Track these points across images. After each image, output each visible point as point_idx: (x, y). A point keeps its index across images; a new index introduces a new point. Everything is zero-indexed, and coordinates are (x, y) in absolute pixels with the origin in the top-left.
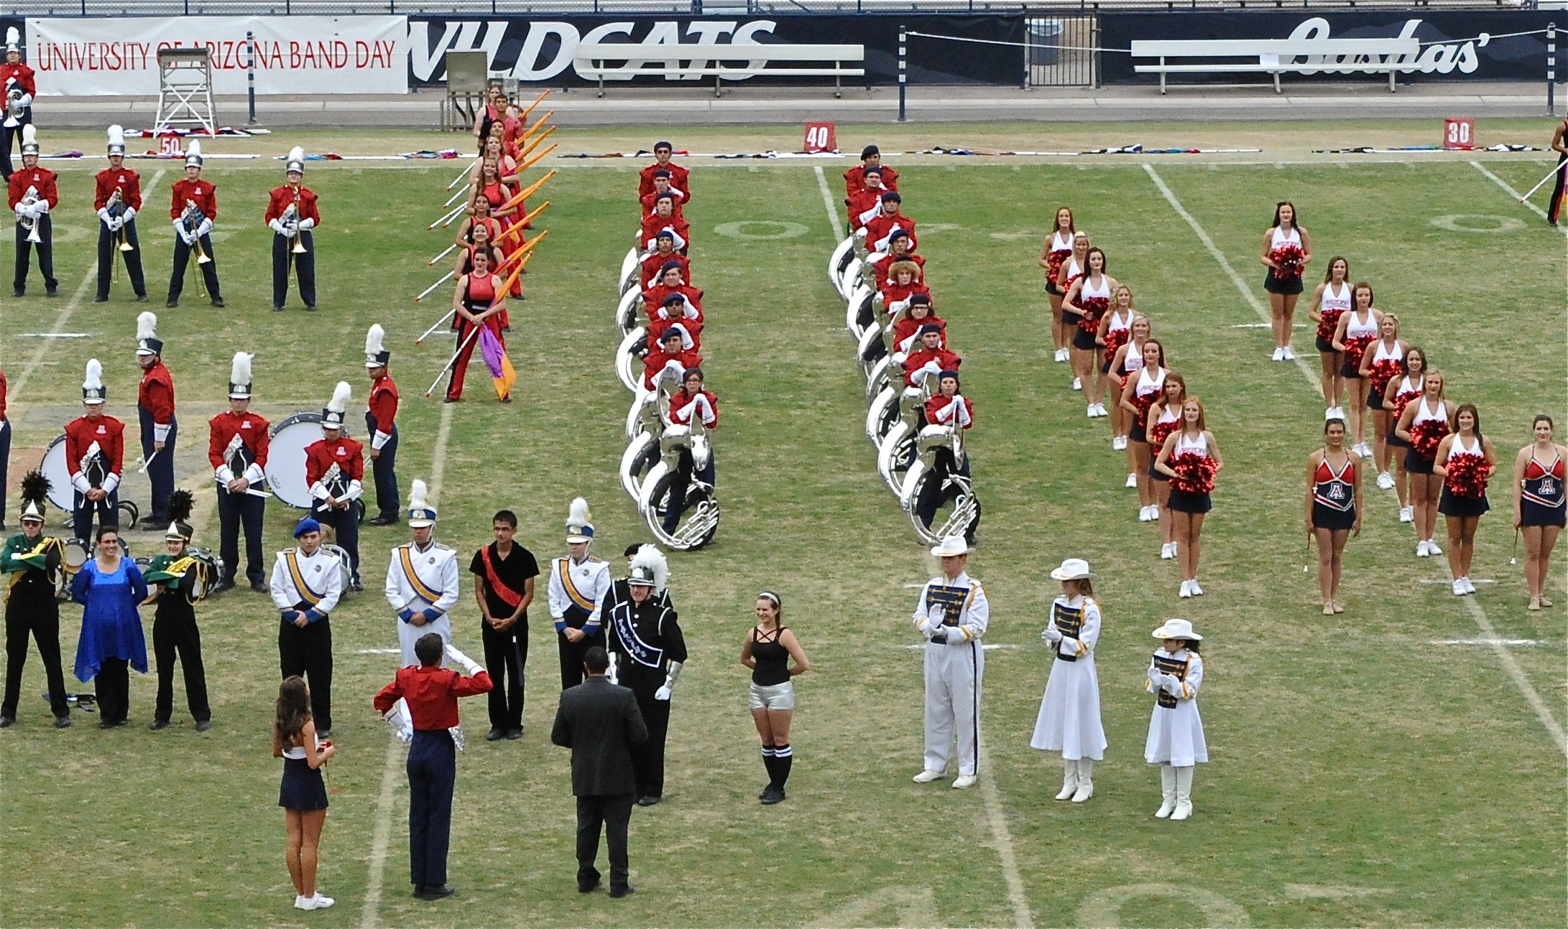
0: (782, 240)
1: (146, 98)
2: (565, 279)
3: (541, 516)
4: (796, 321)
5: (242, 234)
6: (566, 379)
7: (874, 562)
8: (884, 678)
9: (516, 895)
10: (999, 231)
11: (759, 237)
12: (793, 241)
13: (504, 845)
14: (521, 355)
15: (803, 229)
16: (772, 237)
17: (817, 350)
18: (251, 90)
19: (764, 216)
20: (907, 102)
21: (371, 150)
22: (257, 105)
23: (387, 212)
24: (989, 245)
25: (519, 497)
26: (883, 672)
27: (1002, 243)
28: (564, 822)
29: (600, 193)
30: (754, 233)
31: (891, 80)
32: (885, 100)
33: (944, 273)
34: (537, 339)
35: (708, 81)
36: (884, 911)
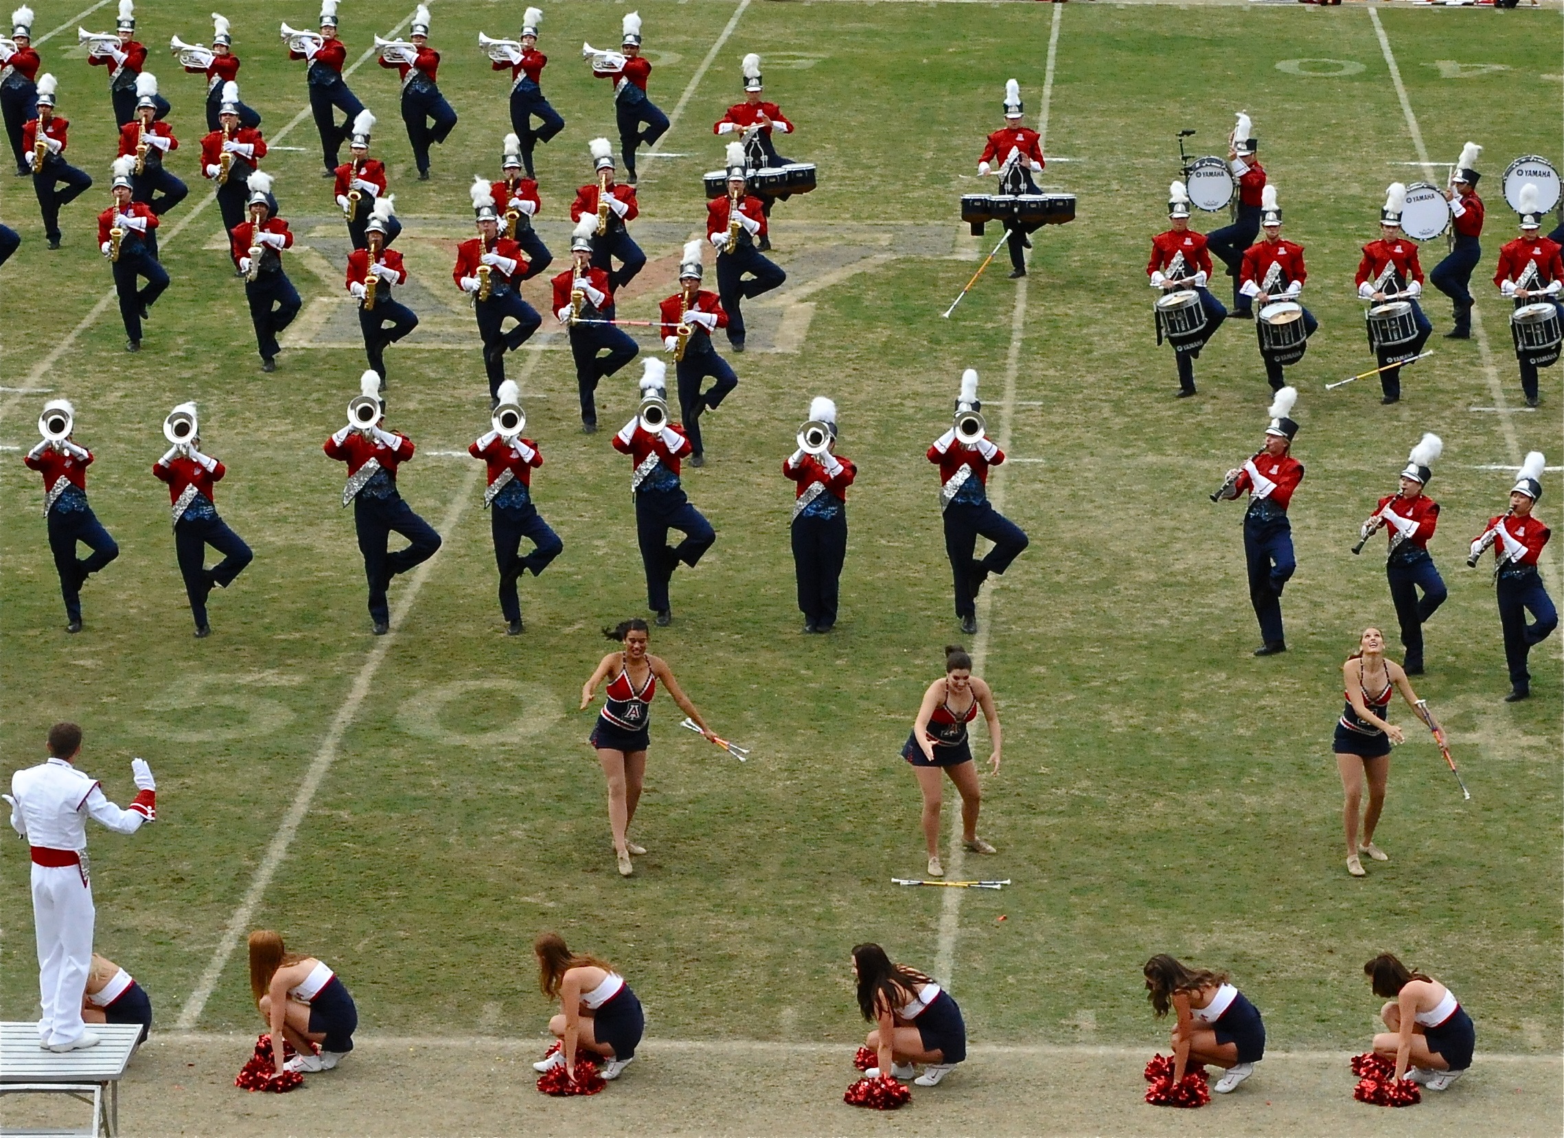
0: (1340, 78)
2: (1135, 111)
3: (1121, 334)
4: (1358, 155)
5: (825, 62)
6: (1141, 206)
7: (1441, 386)
9: (1109, 694)
10: (1549, 72)
11: (1319, 74)
12: (1352, 78)
13: (1099, 647)
14: (1098, 182)
15: (1361, 67)
16: (1331, 74)
17: (1377, 183)
19: (1321, 54)
23: (962, 44)
24: (1540, 86)
25: (1100, 316)
26: (1452, 490)
27: (1552, 85)
28: (1155, 625)
29: (1164, 29)
30: (1314, 69)
33: (1498, 111)
34: (1110, 166)
36: (1461, 716)
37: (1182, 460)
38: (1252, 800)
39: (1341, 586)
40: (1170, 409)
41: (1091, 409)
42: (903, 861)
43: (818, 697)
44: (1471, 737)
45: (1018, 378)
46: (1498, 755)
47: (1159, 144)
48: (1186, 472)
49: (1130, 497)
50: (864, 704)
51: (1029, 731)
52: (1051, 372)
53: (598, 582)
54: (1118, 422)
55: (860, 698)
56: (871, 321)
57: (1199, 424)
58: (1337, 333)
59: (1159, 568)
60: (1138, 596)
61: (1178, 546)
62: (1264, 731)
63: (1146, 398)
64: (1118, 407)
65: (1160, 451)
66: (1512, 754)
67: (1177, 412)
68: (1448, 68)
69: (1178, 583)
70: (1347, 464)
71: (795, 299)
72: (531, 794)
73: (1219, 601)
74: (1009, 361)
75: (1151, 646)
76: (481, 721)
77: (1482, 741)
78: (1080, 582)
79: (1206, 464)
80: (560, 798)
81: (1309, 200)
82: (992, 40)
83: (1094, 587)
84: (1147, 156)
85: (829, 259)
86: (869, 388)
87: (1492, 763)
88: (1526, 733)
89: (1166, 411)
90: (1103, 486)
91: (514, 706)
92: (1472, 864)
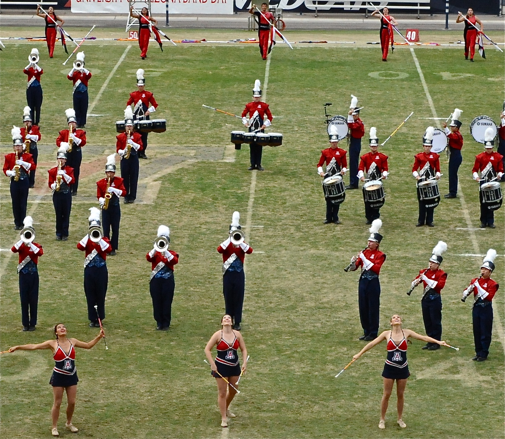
0: (397, 80)
1: (121, 15)
2: (305, 95)
3: (299, 195)
5: (165, 73)
6: (307, 138)
7: (443, 218)
8: (449, 268)
9: (293, 357)
10: (491, 77)
11: (388, 78)
12: (402, 80)
13: (289, 336)
14: (289, 127)
15: (407, 75)
16: (393, 78)
17: (414, 127)
18: (167, 12)
19: (389, 69)
20: (449, 21)
21: (218, 38)
22: (169, 18)
23: (227, 65)
24: (487, 83)
25: (289, 187)
26: (448, 265)
27: (493, 82)
28: (314, 326)
29: (318, 58)
30: (386, 76)
31: (442, 11)
32: (440, 20)
33: (469, 95)
34: (294, 120)
35: (362, 11)
36: (453, 367)
37: (326, 252)
38: (359, 405)
39: (398, 308)
40: (321, 229)
41: (285, 229)
42: (201, 433)
43: (162, 359)
44: (457, 377)
45: (253, 215)
46: (469, 384)
47: (315, 109)
48: (329, 257)
49: (303, 268)
50: (184, 362)
51: (258, 374)
52: (268, 213)
53: (63, 307)
54: (298, 235)
55: (182, 359)
56: (186, 190)
57: (335, 236)
58: (396, 195)
59: (316, 300)
60: (306, 313)
61: (325, 291)
62: (363, 374)
63: (310, 224)
64: (298, 229)
65: (316, 248)
66: (476, 384)
67: (324, 230)
68: (446, 75)
69: (325, 307)
70: (401, 254)
71: (152, 180)
72: (33, 402)
73: (343, 316)
74: (248, 208)
75: (313, 335)
76: (11, 370)
77: (462, 379)
78: (281, 307)
79: (337, 254)
80: (46, 405)
81: (383, 135)
82: (240, 63)
83: (287, 309)
84: (311, 115)
85: (167, 162)
86: (185, 220)
87: (467, 388)
88: (482, 374)
89: (319, 230)
90: (290, 264)
91: (26, 363)
92: (458, 434)
